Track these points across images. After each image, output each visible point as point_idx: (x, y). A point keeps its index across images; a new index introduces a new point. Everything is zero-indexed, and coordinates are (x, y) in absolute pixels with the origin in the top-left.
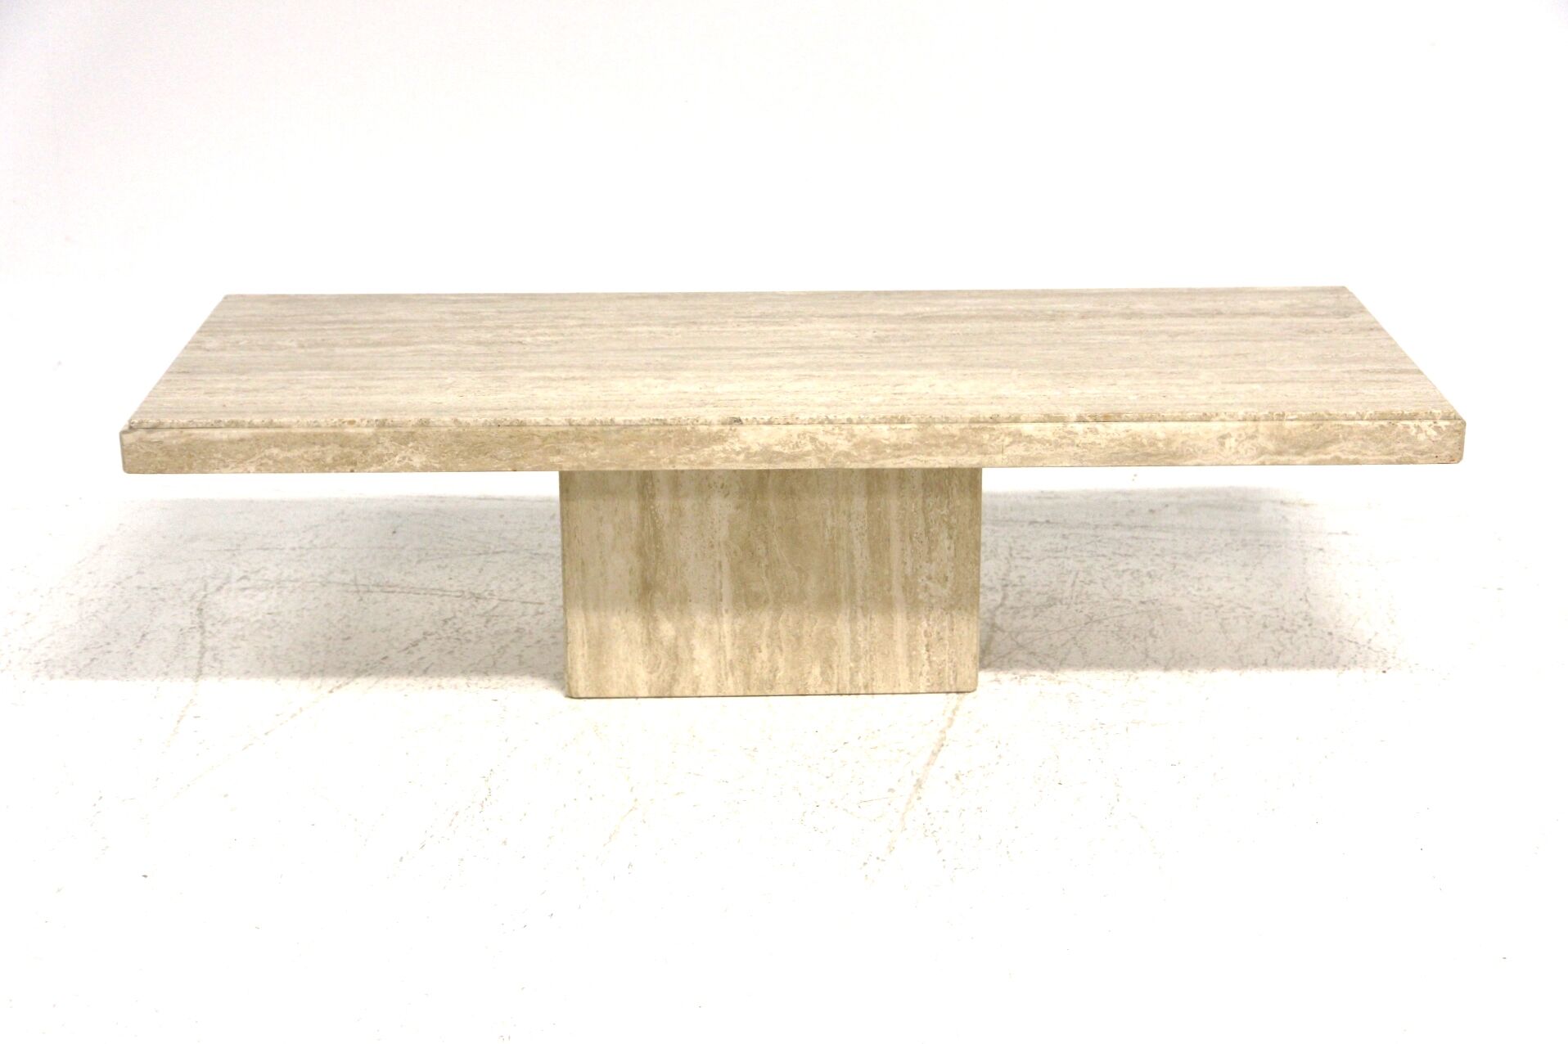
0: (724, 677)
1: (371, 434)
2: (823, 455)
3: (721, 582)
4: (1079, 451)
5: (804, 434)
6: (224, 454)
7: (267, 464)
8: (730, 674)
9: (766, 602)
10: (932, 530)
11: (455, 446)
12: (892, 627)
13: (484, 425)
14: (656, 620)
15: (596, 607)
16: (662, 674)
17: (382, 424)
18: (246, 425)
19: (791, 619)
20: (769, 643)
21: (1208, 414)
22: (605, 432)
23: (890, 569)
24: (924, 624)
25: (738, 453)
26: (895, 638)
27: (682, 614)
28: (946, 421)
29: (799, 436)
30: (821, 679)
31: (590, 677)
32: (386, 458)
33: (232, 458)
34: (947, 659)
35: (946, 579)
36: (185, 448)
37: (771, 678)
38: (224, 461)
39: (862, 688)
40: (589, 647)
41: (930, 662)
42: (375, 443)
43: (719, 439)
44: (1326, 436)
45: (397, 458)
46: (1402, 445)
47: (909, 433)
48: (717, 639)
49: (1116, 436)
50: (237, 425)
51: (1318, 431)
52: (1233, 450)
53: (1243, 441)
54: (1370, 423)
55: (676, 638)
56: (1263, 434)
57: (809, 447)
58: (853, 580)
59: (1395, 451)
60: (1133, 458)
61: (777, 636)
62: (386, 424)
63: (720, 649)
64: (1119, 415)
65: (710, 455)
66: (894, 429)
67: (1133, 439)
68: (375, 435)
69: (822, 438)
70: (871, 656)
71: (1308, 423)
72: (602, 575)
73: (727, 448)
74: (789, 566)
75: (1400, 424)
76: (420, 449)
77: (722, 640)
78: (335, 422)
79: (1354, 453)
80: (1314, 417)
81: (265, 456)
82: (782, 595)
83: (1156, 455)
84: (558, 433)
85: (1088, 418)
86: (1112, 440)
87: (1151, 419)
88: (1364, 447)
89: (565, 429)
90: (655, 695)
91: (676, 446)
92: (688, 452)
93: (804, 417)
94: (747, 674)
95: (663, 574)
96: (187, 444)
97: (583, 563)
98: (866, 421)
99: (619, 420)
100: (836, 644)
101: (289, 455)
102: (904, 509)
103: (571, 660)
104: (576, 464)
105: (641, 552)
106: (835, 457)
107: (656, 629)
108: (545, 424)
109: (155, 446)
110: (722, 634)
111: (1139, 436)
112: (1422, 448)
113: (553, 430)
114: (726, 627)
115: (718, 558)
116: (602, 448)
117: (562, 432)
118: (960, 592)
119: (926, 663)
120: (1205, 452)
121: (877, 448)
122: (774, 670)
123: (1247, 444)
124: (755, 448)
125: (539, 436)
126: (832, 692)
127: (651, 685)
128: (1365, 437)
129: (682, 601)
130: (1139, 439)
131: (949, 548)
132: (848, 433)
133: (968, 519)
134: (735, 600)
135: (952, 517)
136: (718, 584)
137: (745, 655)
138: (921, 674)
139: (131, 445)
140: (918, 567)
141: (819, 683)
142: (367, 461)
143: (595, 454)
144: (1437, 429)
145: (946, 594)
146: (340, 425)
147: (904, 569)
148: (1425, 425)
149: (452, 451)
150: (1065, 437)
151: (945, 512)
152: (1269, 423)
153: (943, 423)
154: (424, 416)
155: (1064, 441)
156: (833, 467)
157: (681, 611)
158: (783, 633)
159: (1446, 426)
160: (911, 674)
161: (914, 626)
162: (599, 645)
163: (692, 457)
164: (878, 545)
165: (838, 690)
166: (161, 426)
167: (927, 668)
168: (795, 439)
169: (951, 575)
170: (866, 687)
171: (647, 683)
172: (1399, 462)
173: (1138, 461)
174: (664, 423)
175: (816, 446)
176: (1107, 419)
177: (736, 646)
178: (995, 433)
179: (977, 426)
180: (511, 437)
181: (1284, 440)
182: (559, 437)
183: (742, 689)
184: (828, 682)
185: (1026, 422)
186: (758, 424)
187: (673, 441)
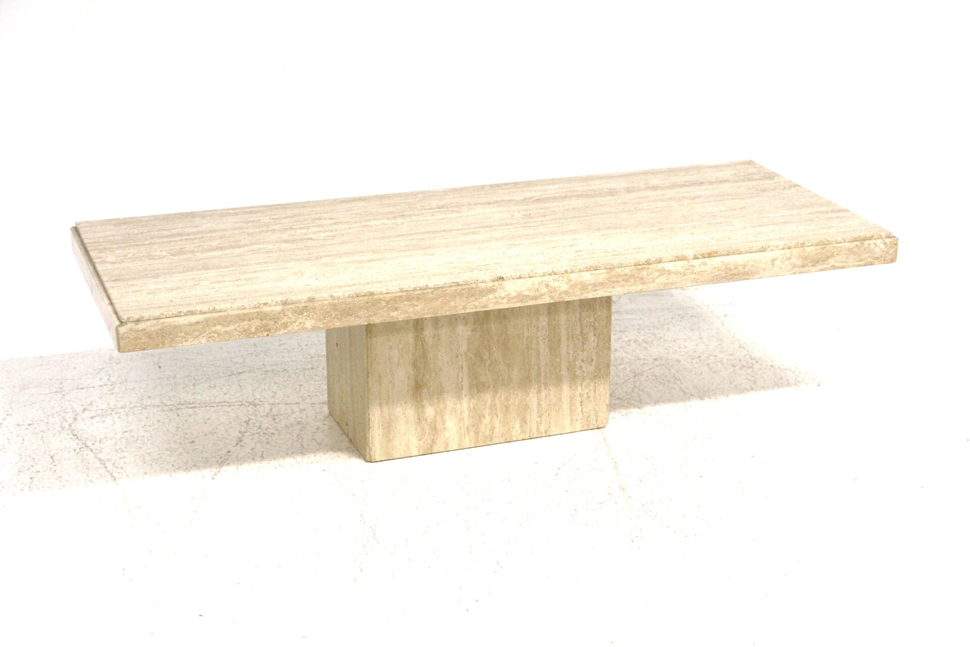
0: (463, 437)
1: (280, 310)
2: (552, 294)
3: (462, 378)
4: (696, 276)
5: (542, 282)
6: (186, 333)
7: (213, 336)
8: (467, 434)
9: (488, 387)
10: (584, 332)
11: (332, 312)
12: (561, 394)
13: (349, 297)
14: (423, 407)
15: (387, 403)
16: (426, 440)
17: (285, 303)
18: (199, 312)
19: (503, 396)
20: (490, 412)
21: (764, 247)
22: (424, 293)
23: (560, 358)
24: (580, 389)
25: (503, 298)
26: (563, 400)
27: (439, 400)
28: (621, 266)
29: (539, 284)
30: (520, 431)
31: (383, 447)
32: (289, 324)
33: (191, 335)
34: (592, 409)
35: (592, 360)
36: (160, 332)
37: (491, 434)
38: (185, 338)
39: (544, 433)
40: (383, 429)
41: (582, 412)
42: (283, 315)
43: (492, 290)
44: (828, 254)
45: (297, 324)
46: (866, 255)
47: (602, 275)
48: (460, 414)
49: (716, 266)
50: (192, 313)
51: (823, 251)
52: (779, 267)
53: (784, 261)
54: (851, 244)
55: (435, 417)
56: (794, 256)
57: (544, 290)
58: (539, 368)
59: (864, 258)
60: (725, 278)
61: (495, 407)
62: (288, 303)
63: (461, 420)
64: (716, 253)
65: (486, 302)
66: (593, 274)
67: (726, 266)
68: (283, 310)
69: (552, 284)
70: (549, 413)
71: (819, 247)
72: (391, 382)
73: (497, 296)
74: (502, 363)
75: (866, 243)
76: (311, 316)
77: (463, 414)
78: (255, 305)
79: (843, 262)
80: (821, 244)
81: (212, 331)
82: (498, 382)
83: (738, 274)
84: (396, 297)
85: (699, 256)
86: (714, 268)
87: (734, 253)
88: (848, 258)
89: (400, 294)
90: (422, 453)
91: (467, 298)
92: (474, 301)
93: (540, 272)
94: (477, 433)
95: (428, 377)
96: (162, 330)
97: (380, 377)
98: (576, 271)
99: (431, 285)
100: (529, 407)
101: (228, 329)
102: (569, 321)
103: (372, 438)
104: (407, 316)
105: (415, 366)
106: (560, 295)
107: (423, 412)
108: (386, 292)
109: (140, 333)
110: (462, 411)
111: (729, 264)
112: (876, 256)
113: (392, 295)
114: (465, 405)
115: (460, 364)
116: (423, 304)
117: (398, 296)
118: (600, 368)
119: (580, 412)
120: (764, 270)
121: (584, 287)
122: (492, 429)
123: (787, 263)
124: (513, 294)
125: (384, 300)
126: (526, 438)
127: (420, 448)
128: (848, 252)
129: (439, 393)
130: (728, 266)
131: (594, 342)
132: (567, 279)
133: (605, 323)
134: (470, 389)
135: (596, 323)
136: (460, 380)
137: (476, 422)
138: (577, 420)
139: (124, 334)
140: (576, 355)
141: (519, 433)
142: (277, 328)
143: (419, 308)
144: (885, 243)
145: (592, 370)
146: (258, 307)
147: (568, 357)
148: (879, 242)
149: (331, 316)
150: (689, 269)
151: (592, 319)
152: (797, 249)
153: (619, 267)
154: (310, 294)
155: (688, 271)
156: (558, 301)
157: (438, 399)
158: (498, 405)
159: (890, 242)
160: (572, 420)
161: (574, 392)
162: (388, 427)
163: (476, 303)
164: (554, 345)
165: (530, 436)
166: (142, 319)
167: (581, 416)
168: (536, 286)
169: (594, 358)
170: (546, 432)
171: (417, 447)
172: (865, 265)
173: (728, 279)
174: (458, 284)
175: (549, 289)
176: (710, 255)
177: (470, 417)
178: (650, 270)
179: (640, 267)
180: (367, 303)
181: (806, 258)
182: (397, 300)
183: (474, 443)
184: (524, 432)
185: (665, 262)
186: (513, 279)
187: (465, 295)
